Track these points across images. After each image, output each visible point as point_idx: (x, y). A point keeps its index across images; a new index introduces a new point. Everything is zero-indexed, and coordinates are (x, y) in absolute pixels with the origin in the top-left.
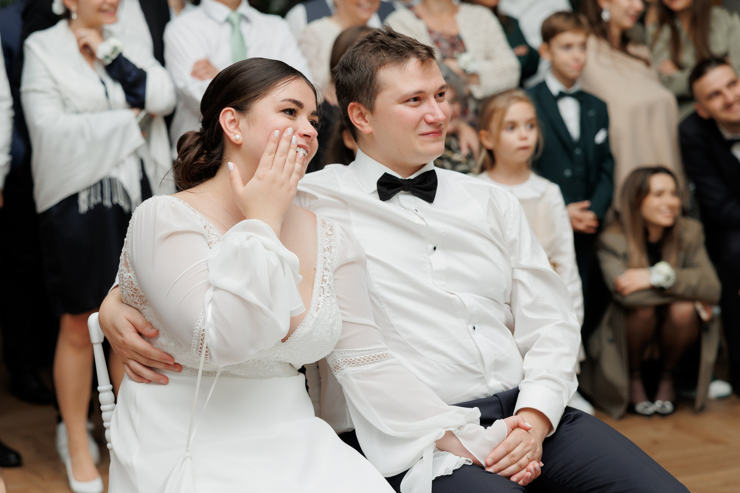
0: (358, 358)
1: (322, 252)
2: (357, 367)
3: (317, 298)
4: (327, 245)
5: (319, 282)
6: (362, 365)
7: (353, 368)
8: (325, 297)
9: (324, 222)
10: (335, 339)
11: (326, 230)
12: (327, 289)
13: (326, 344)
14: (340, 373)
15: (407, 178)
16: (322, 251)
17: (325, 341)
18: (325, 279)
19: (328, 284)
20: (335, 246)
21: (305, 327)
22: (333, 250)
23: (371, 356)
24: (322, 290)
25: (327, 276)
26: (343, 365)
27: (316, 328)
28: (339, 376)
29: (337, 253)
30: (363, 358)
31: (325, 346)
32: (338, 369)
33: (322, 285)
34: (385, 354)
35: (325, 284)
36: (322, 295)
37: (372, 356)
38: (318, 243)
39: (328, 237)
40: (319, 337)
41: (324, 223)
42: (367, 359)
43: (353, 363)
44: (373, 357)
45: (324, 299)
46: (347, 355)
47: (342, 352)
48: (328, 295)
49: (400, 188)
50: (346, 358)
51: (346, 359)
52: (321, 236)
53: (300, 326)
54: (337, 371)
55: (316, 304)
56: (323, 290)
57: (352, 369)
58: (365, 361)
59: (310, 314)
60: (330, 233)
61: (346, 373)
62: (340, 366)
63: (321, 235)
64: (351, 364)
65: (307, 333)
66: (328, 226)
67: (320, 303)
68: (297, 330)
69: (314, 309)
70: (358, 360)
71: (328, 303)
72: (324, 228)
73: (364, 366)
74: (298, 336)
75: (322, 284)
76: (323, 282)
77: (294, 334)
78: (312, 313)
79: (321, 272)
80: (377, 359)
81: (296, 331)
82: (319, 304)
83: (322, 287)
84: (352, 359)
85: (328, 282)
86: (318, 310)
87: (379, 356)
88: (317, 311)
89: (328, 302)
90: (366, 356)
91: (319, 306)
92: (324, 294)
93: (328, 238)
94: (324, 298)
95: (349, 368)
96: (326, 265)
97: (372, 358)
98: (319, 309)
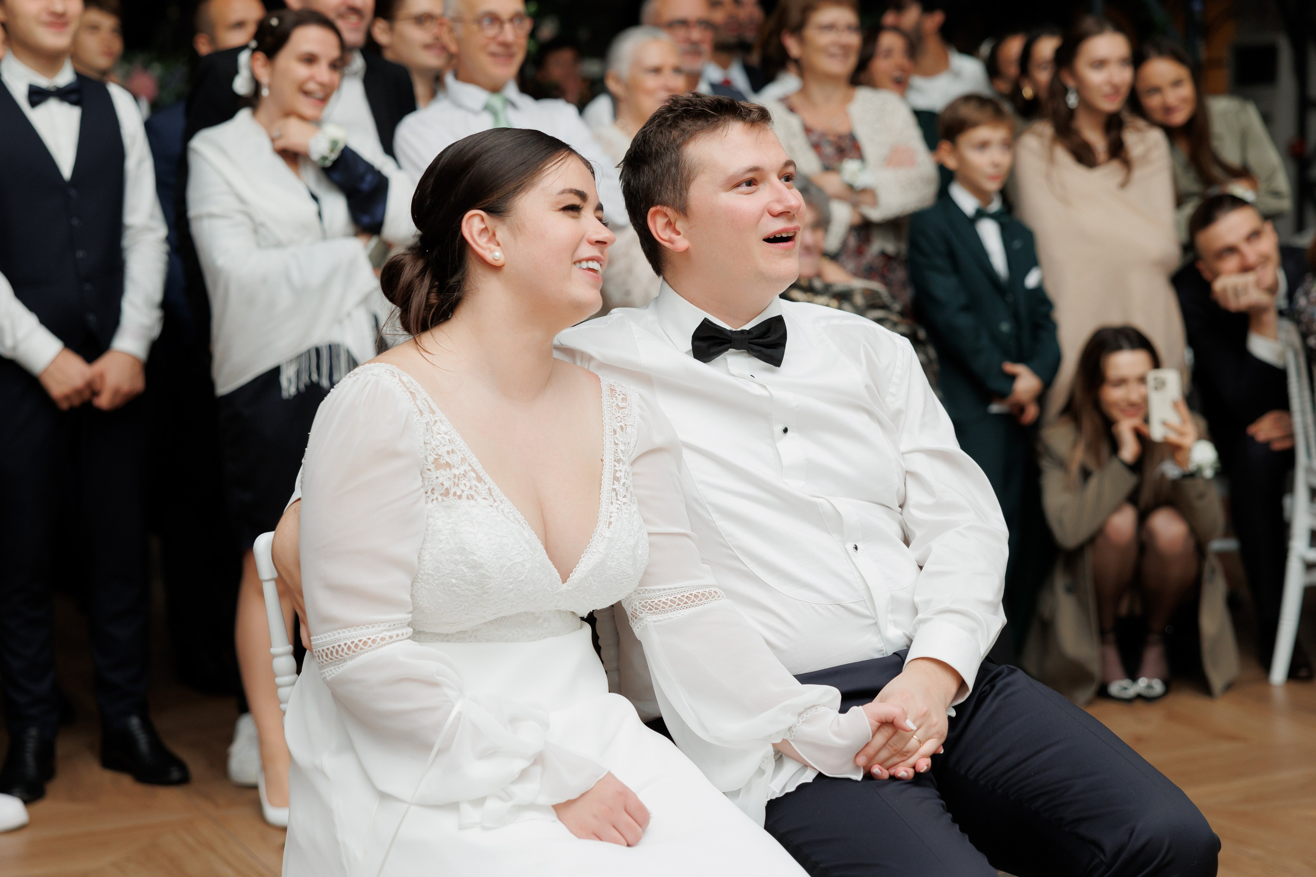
0: (663, 600)
1: (612, 436)
2: (662, 615)
3: (607, 507)
4: (620, 424)
5: (609, 482)
6: (669, 611)
7: (656, 616)
8: (620, 505)
9: (612, 388)
10: (640, 568)
11: (616, 401)
12: (622, 491)
13: (627, 578)
14: (639, 624)
15: (739, 330)
16: (610, 433)
17: (625, 573)
18: (619, 476)
19: (624, 483)
20: (631, 424)
21: (593, 554)
22: (629, 429)
23: (683, 596)
25: (621, 471)
26: (642, 611)
27: (611, 554)
28: (637, 631)
29: (636, 435)
30: (671, 601)
32: (636, 618)
33: (614, 487)
34: (707, 593)
35: (619, 484)
36: (614, 501)
37: (685, 596)
38: (604, 422)
39: (621, 411)
40: (615, 568)
41: (612, 390)
42: (678, 602)
43: (656, 609)
44: (687, 597)
45: (618, 508)
46: (647, 595)
47: (640, 592)
48: (625, 500)
49: (728, 345)
50: (645, 601)
51: (646, 602)
52: (609, 412)
53: (585, 554)
54: (635, 620)
55: (606, 516)
56: (615, 494)
57: (654, 618)
58: (674, 606)
59: (598, 533)
60: (621, 405)
61: (646, 625)
62: (638, 613)
63: (609, 409)
64: (654, 610)
65: (598, 562)
66: (619, 395)
67: (612, 515)
68: (582, 560)
69: (604, 525)
70: (664, 603)
71: (625, 513)
72: (613, 398)
73: (672, 613)
74: (584, 569)
75: (614, 484)
76: (615, 481)
77: (579, 567)
78: (601, 532)
79: (611, 466)
80: (694, 601)
81: (581, 562)
82: (611, 517)
83: (614, 490)
84: (654, 602)
85: (623, 481)
86: (611, 526)
87: (696, 596)
88: (609, 527)
89: (626, 511)
90: (676, 596)
91: (612, 520)
92: (617, 500)
93: (620, 413)
94: (618, 506)
95: (651, 616)
96: (618, 454)
97: (685, 600)
98: (612, 524)
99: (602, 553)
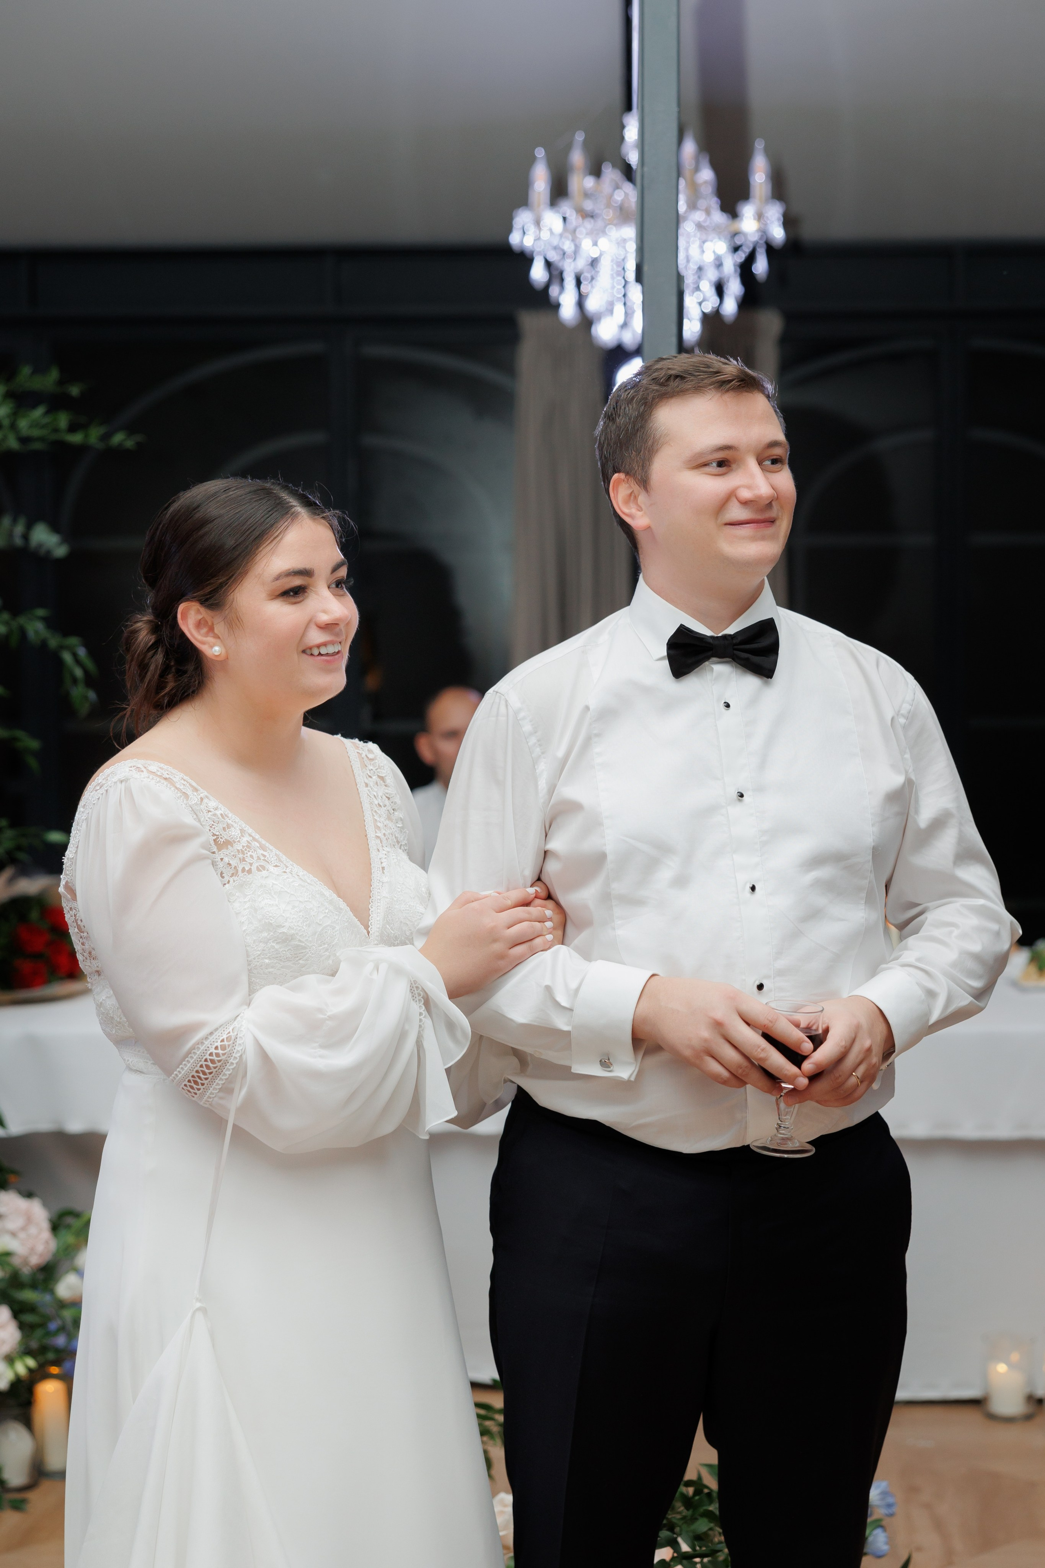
3: (377, 853)
8: (386, 852)
12: (385, 838)
15: (721, 634)
17: (418, 912)
18: (379, 828)
25: (380, 824)
27: (395, 897)
33: (377, 835)
35: (380, 833)
36: (381, 849)
40: (406, 910)
45: (386, 854)
53: (371, 904)
55: (378, 862)
56: (379, 841)
59: (376, 880)
65: (387, 908)
67: (382, 861)
68: (372, 911)
69: (378, 872)
71: (393, 859)
74: (378, 919)
76: (377, 831)
78: (378, 878)
81: (372, 914)
82: (382, 863)
86: (384, 871)
88: (383, 873)
89: (393, 856)
91: (383, 865)
92: (383, 847)
98: (385, 869)
99: (387, 898)
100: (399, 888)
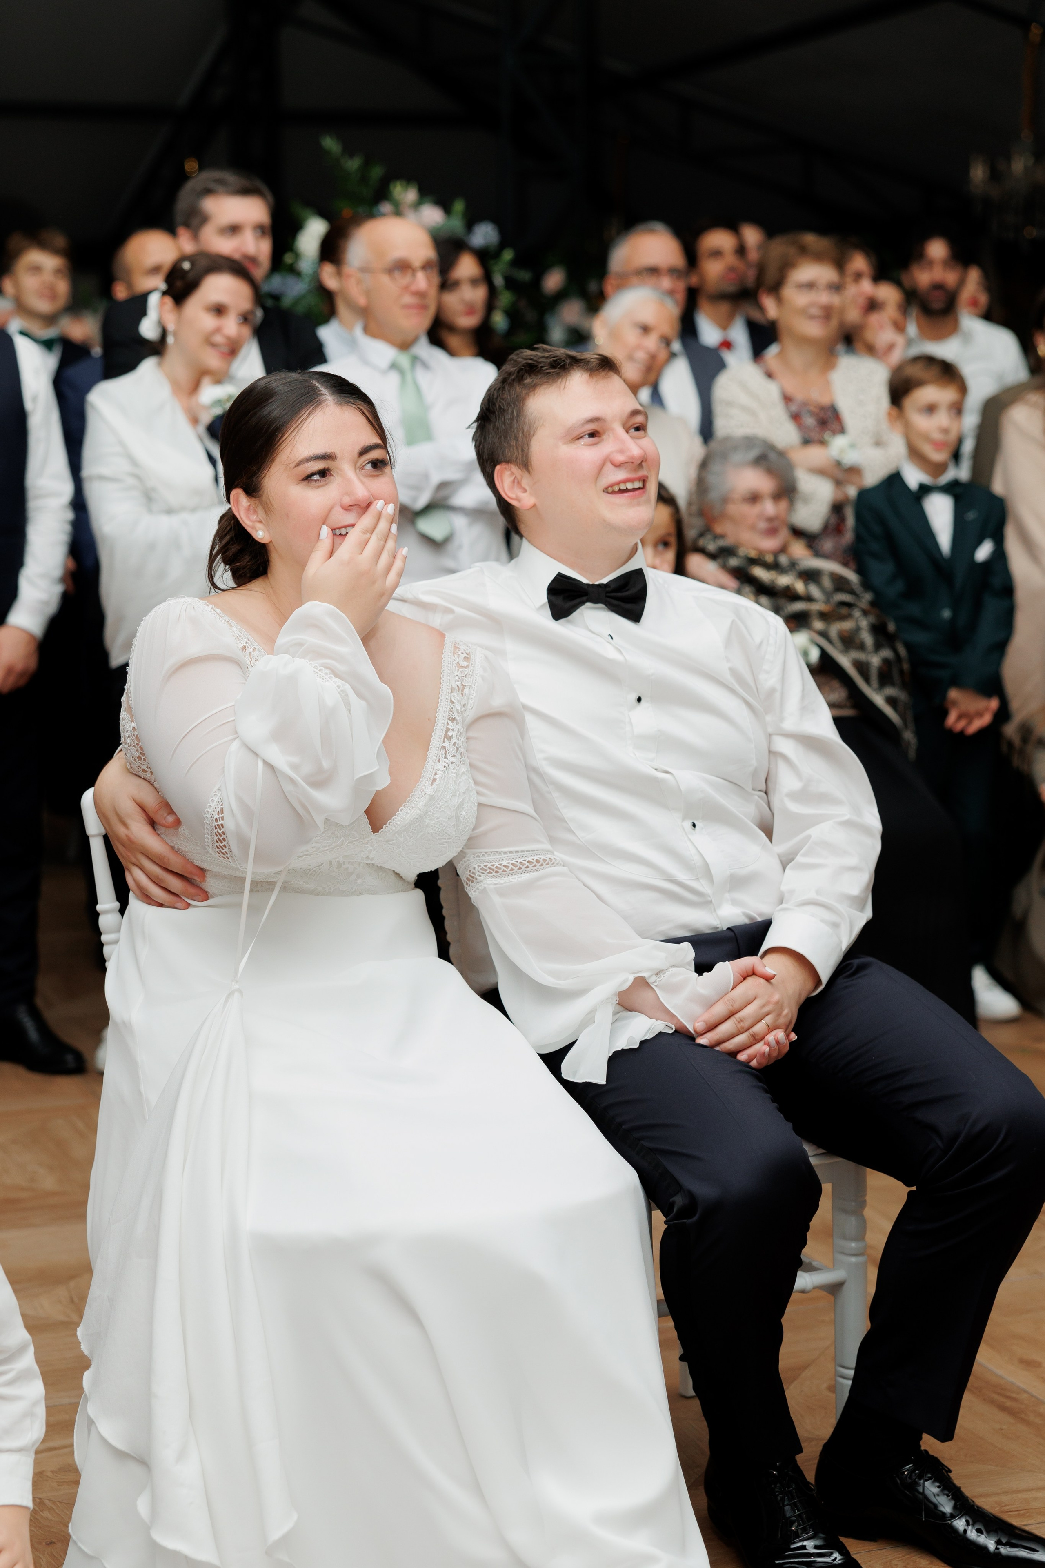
0: (504, 863)
1: (449, 693)
2: (503, 878)
3: (433, 764)
4: (457, 683)
5: (439, 740)
6: (510, 875)
7: (497, 879)
8: (447, 763)
9: (457, 646)
10: (463, 831)
11: (457, 659)
12: (452, 750)
13: (448, 839)
14: (476, 888)
15: (597, 583)
16: (447, 691)
17: (446, 833)
18: (451, 735)
19: (455, 743)
20: (470, 684)
21: (411, 808)
22: (466, 691)
23: (525, 861)
24: (443, 752)
25: (453, 730)
26: (481, 874)
27: (431, 811)
28: (473, 893)
29: (475, 695)
30: (513, 864)
31: (446, 842)
32: (473, 882)
33: (444, 745)
34: (548, 859)
35: (449, 742)
36: (442, 759)
37: (527, 861)
38: (443, 679)
39: (460, 670)
40: (435, 827)
41: (456, 648)
42: (519, 865)
43: (497, 872)
44: (529, 862)
45: (445, 767)
46: (487, 858)
47: (479, 854)
48: (453, 759)
49: (585, 598)
50: (485, 864)
51: (486, 866)
52: (449, 668)
53: (403, 808)
55: (431, 773)
57: (495, 881)
58: (516, 869)
59: (420, 789)
60: (465, 664)
61: (485, 888)
62: (476, 876)
63: (449, 665)
64: (494, 873)
65: (415, 818)
66: (462, 653)
67: (438, 772)
68: (399, 814)
70: (505, 866)
71: (452, 772)
72: (455, 655)
73: (513, 877)
74: (399, 823)
75: (444, 742)
76: (446, 739)
77: (393, 820)
78: (424, 788)
79: (444, 724)
80: (535, 866)
81: (397, 816)
82: (436, 774)
83: (444, 747)
84: (494, 865)
85: (454, 740)
86: (434, 783)
87: (537, 861)
88: (432, 784)
89: (453, 770)
90: (517, 860)
91: (436, 777)
92: (445, 758)
93: (459, 672)
94: (445, 765)
95: (490, 879)
96: (453, 713)
97: (527, 864)
98: (437, 781)
100: (439, 804)
